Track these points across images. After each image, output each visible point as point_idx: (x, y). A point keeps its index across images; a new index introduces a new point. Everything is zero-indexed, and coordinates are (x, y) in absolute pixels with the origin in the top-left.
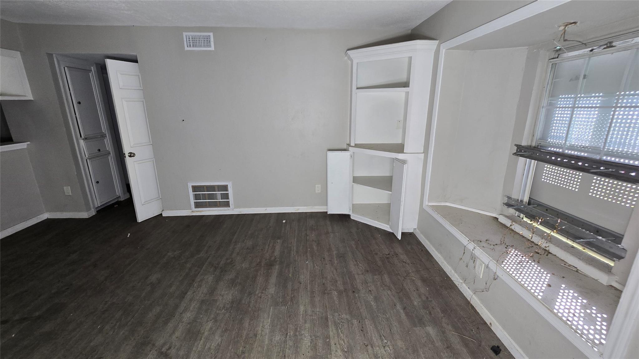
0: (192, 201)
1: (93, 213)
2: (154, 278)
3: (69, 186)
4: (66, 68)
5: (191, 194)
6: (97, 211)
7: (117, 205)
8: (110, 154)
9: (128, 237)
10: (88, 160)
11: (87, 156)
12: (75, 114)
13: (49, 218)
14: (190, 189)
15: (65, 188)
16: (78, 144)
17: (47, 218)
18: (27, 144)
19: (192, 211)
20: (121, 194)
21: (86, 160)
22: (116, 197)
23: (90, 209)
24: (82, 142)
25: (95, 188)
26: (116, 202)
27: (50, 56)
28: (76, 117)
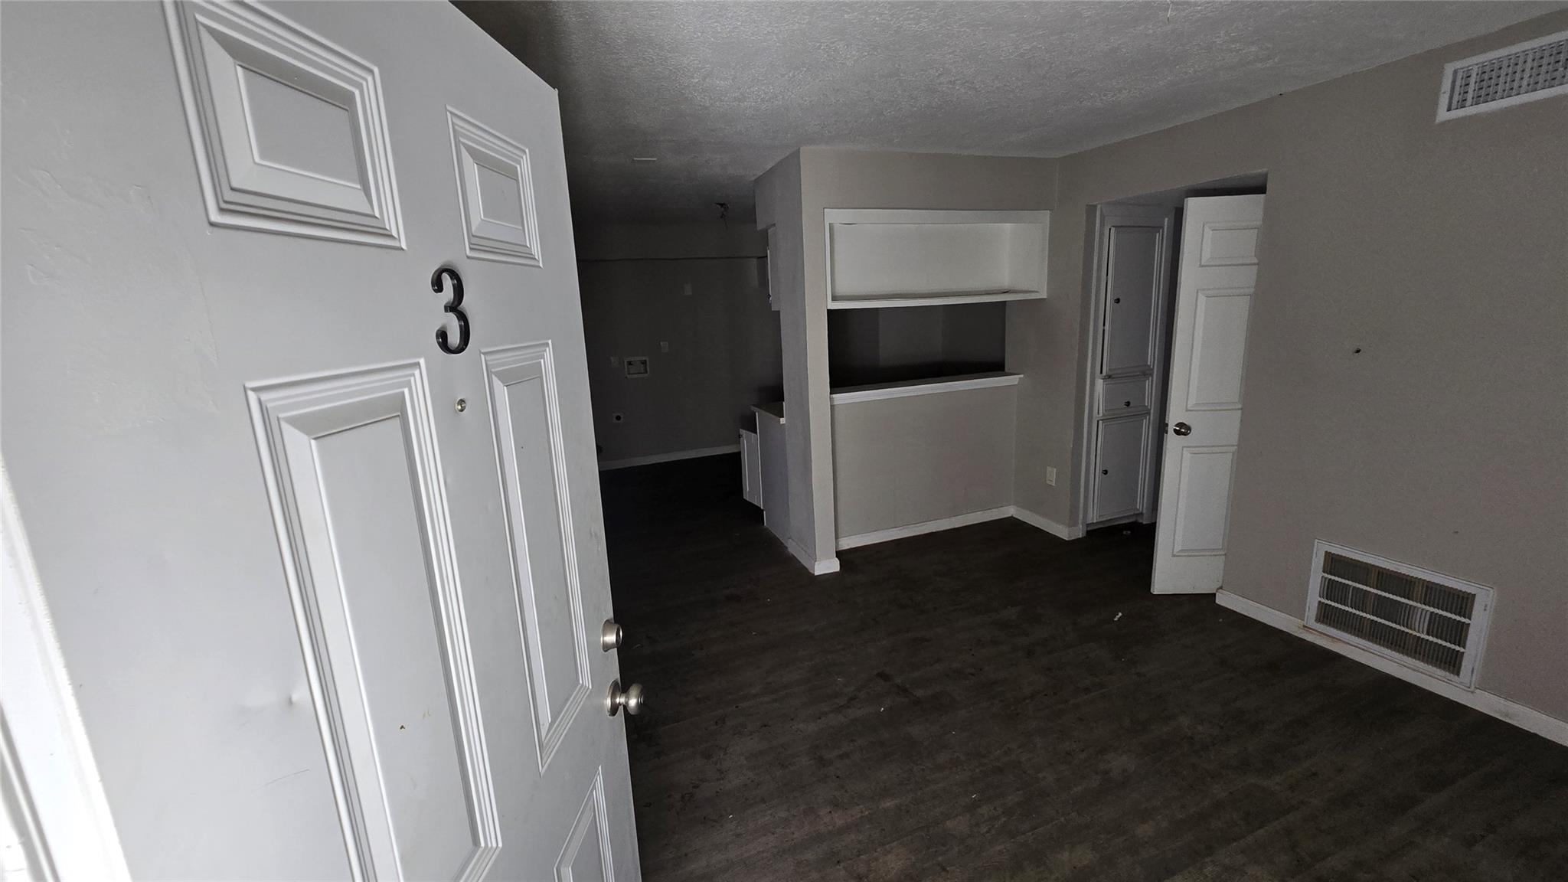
0: (1314, 597)
1: (1079, 533)
2: (1119, 762)
3: (1055, 467)
4: (1113, 229)
5: (1316, 576)
6: (1088, 532)
7: (1129, 532)
8: (1149, 414)
9: (1116, 619)
10: (1101, 422)
11: (1101, 415)
12: (1104, 325)
13: (1014, 516)
14: (1318, 562)
15: (1049, 469)
16: (1093, 384)
17: (1010, 515)
18: (1020, 378)
19: (1304, 626)
20: (1147, 508)
21: (1098, 421)
22: (1132, 513)
23: (1075, 524)
24: (1100, 384)
25: (1096, 481)
26: (1132, 522)
27: (1091, 210)
28: (1104, 330)
